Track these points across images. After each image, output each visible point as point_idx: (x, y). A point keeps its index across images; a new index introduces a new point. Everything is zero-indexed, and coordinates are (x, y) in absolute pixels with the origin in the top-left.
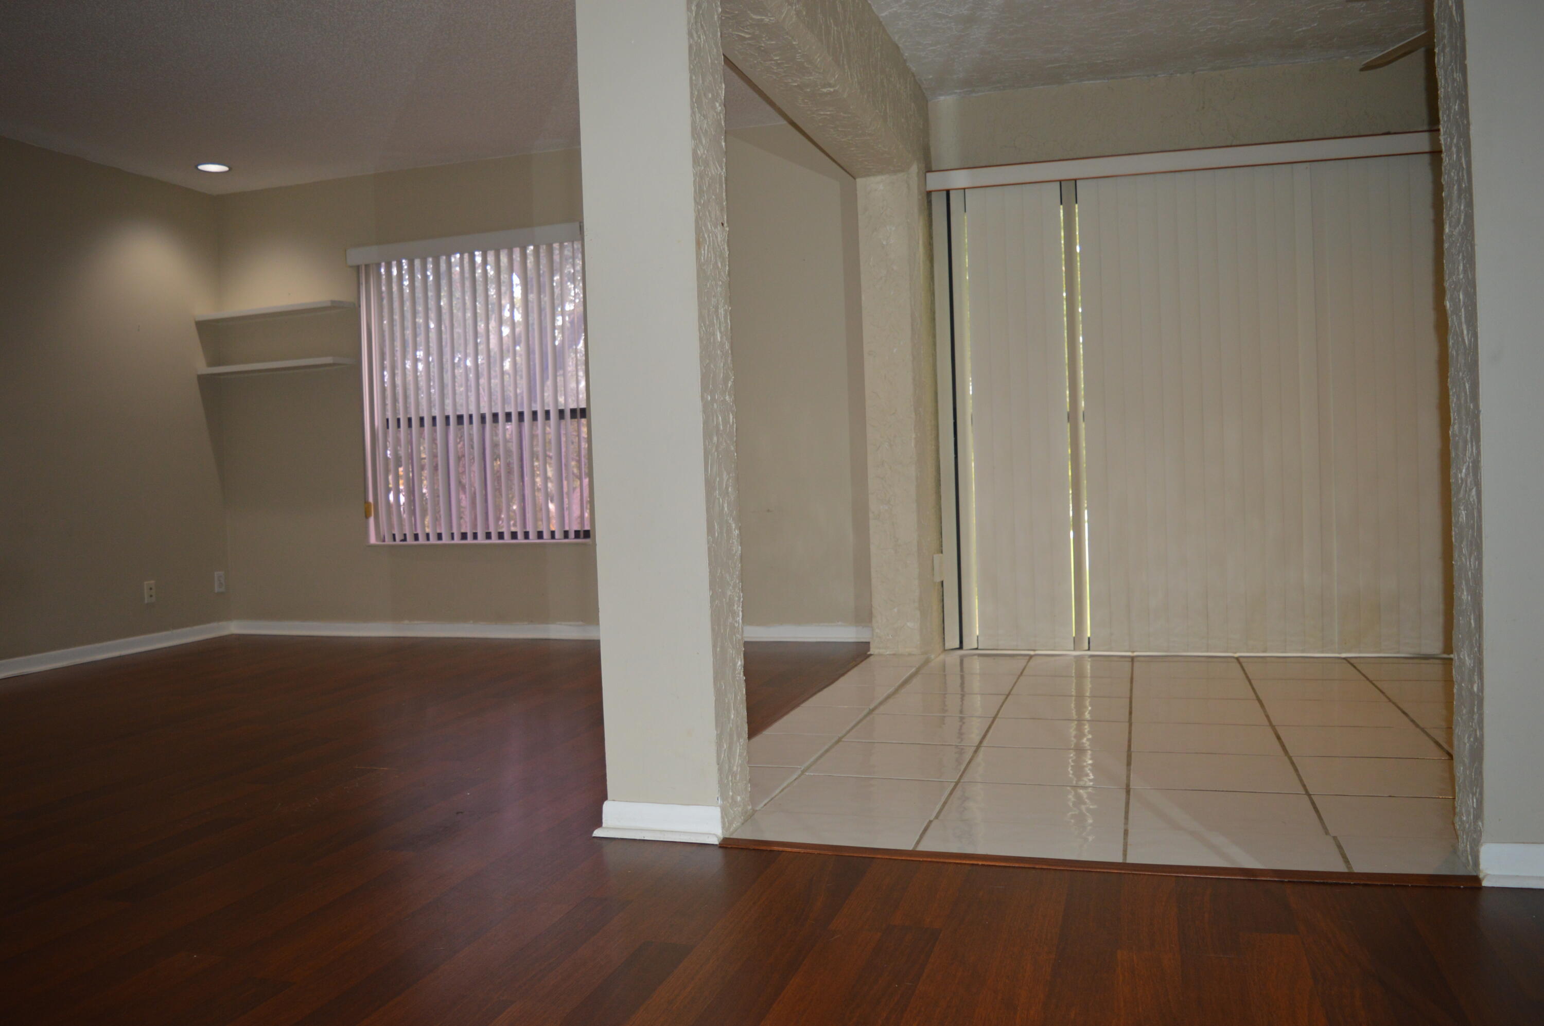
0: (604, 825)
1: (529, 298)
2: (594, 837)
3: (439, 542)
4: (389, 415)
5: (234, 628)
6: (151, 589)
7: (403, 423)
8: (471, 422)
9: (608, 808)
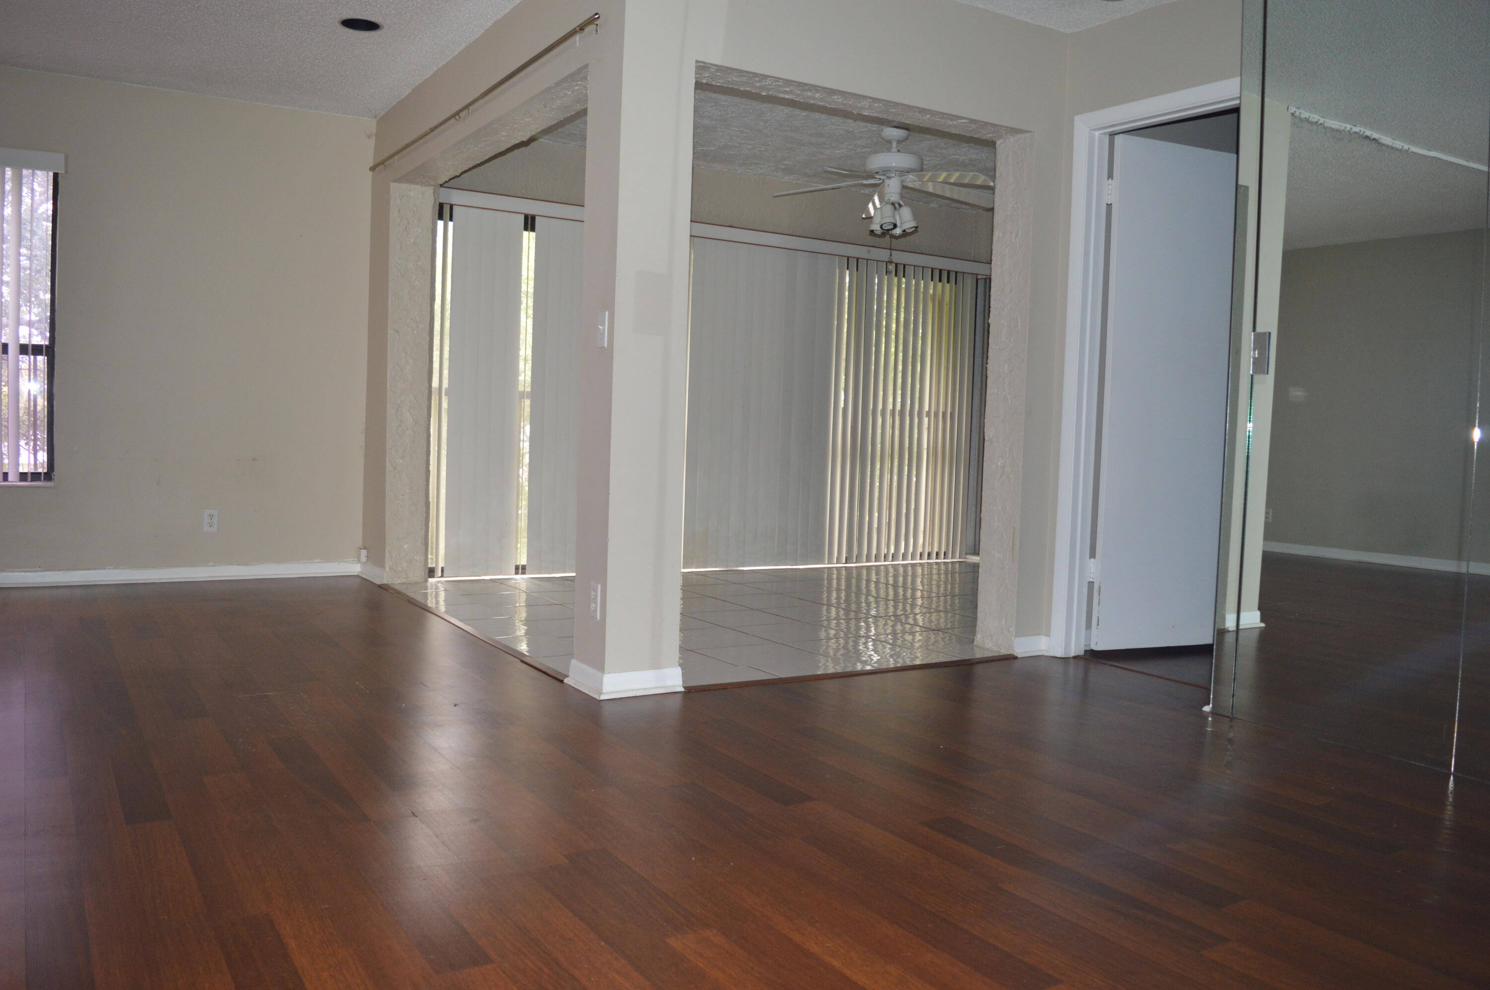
0: (604, 691)
9: (607, 679)
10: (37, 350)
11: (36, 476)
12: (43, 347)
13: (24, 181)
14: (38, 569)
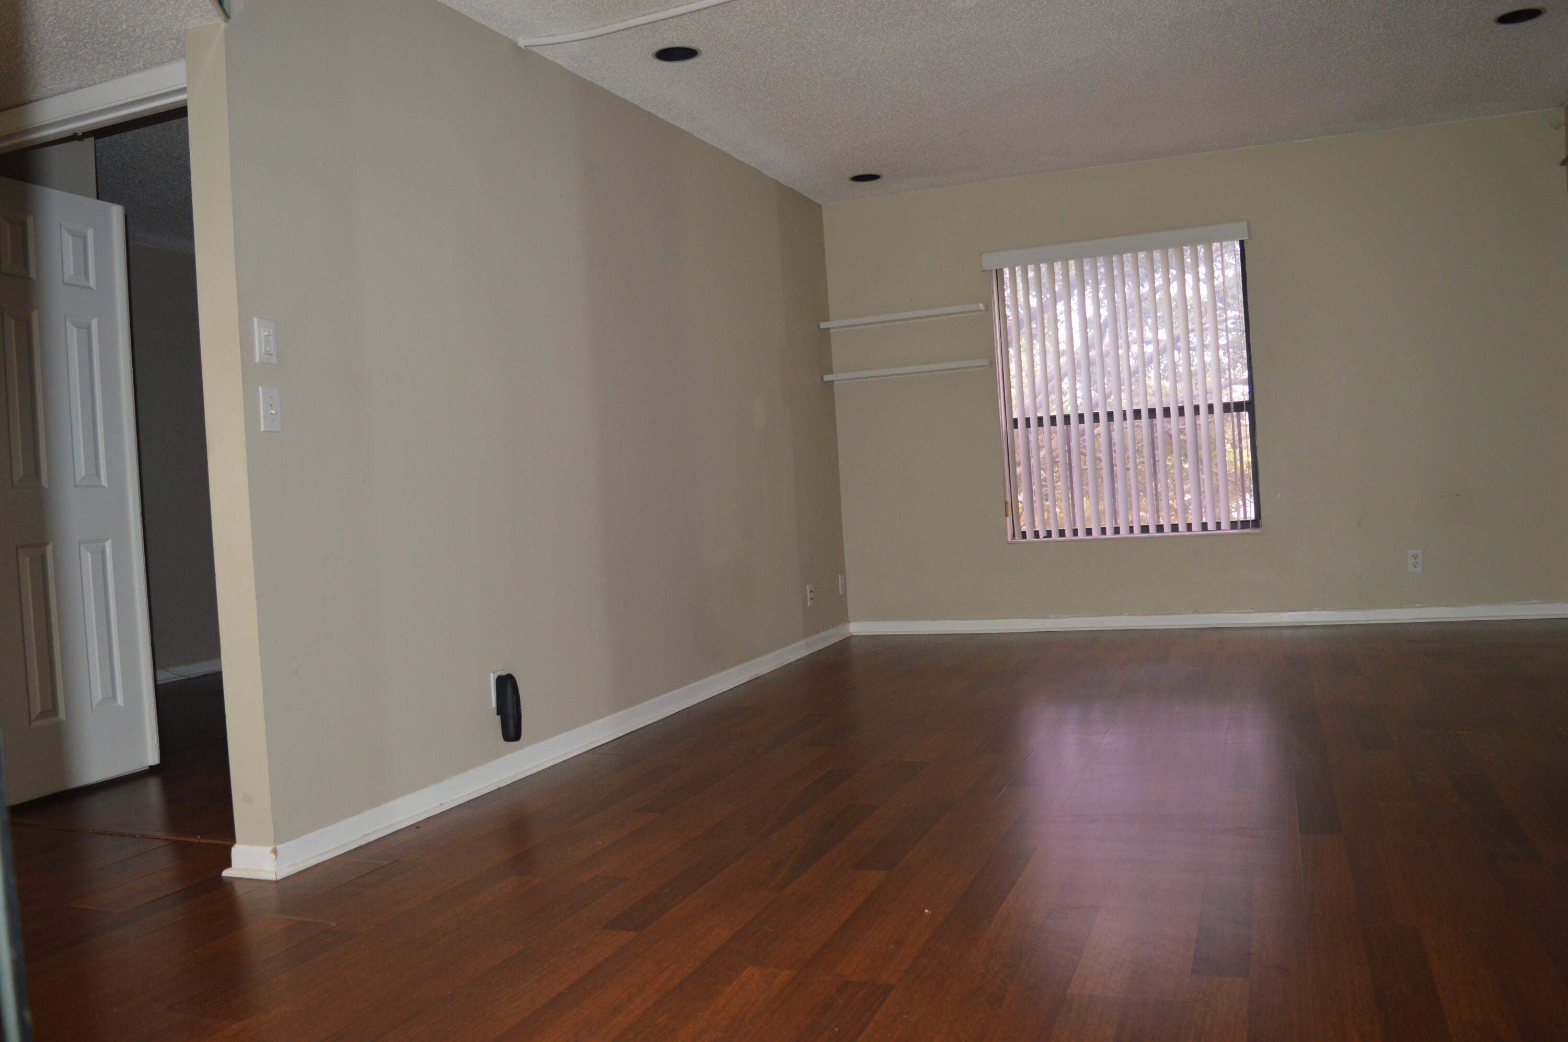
3: (1089, 537)
5: (855, 629)
6: (811, 592)
10: (1239, 407)
11: (1245, 524)
12: (1243, 404)
13: (1214, 256)
14: (1251, 610)
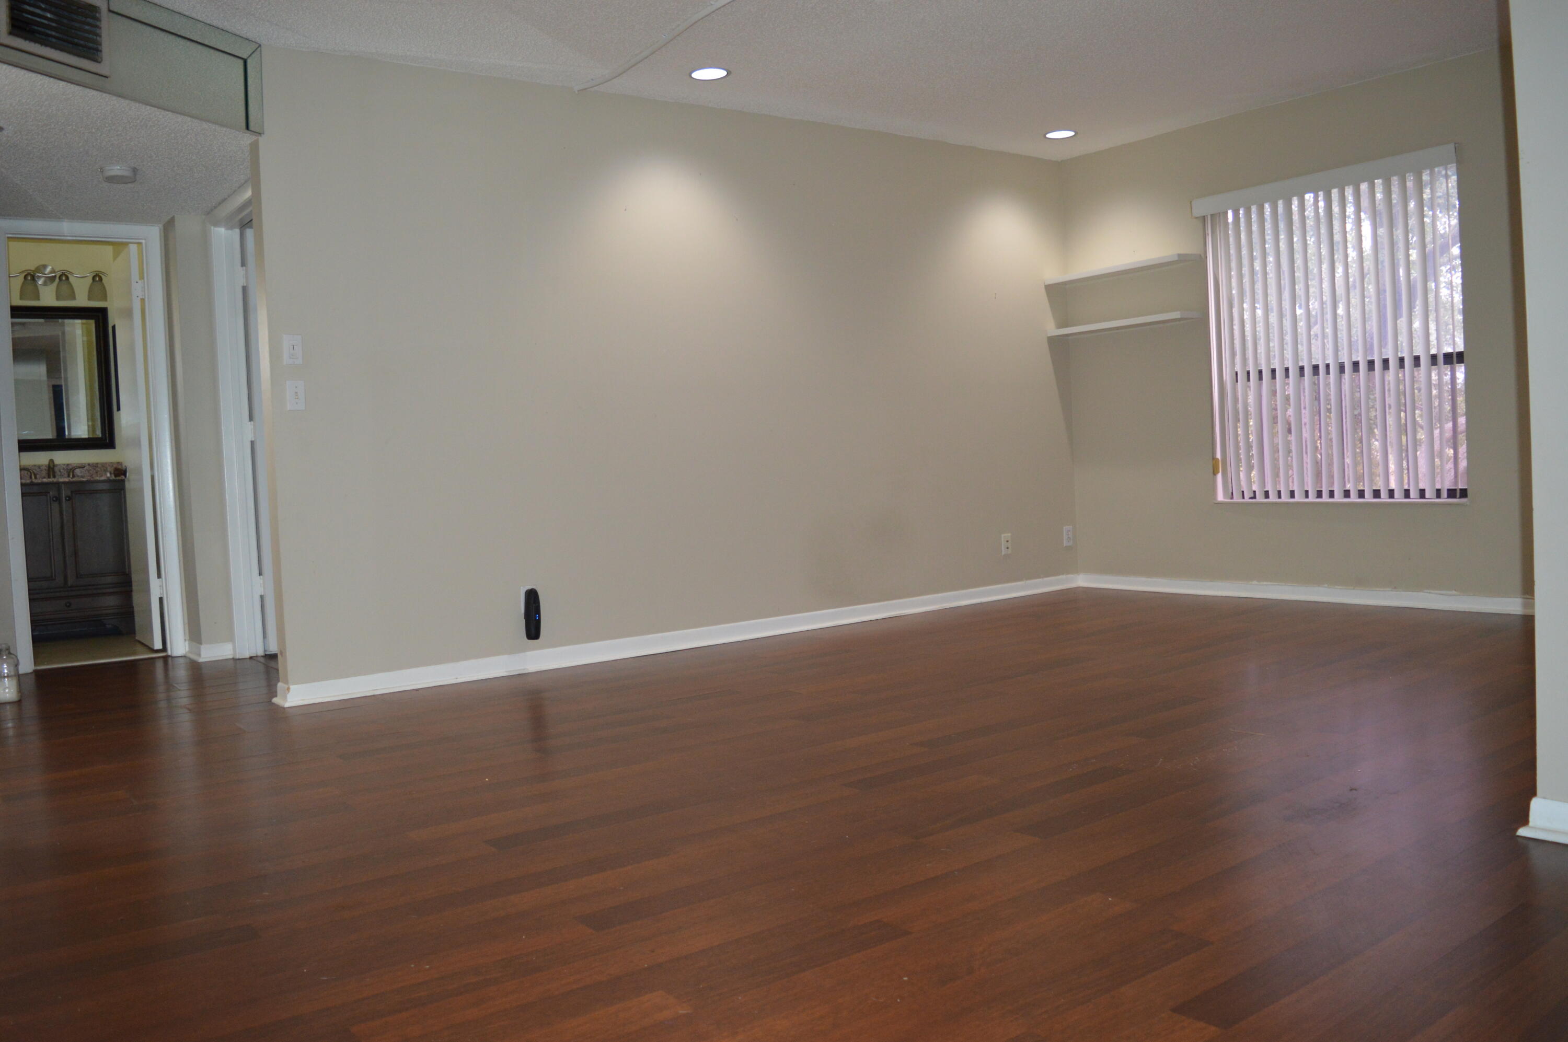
0: (1531, 824)
1: (1378, 232)
2: (1518, 836)
3: (1292, 500)
4: (1238, 368)
5: (1082, 581)
6: (1007, 541)
7: (1253, 376)
8: (1328, 372)
9: (1537, 806)
